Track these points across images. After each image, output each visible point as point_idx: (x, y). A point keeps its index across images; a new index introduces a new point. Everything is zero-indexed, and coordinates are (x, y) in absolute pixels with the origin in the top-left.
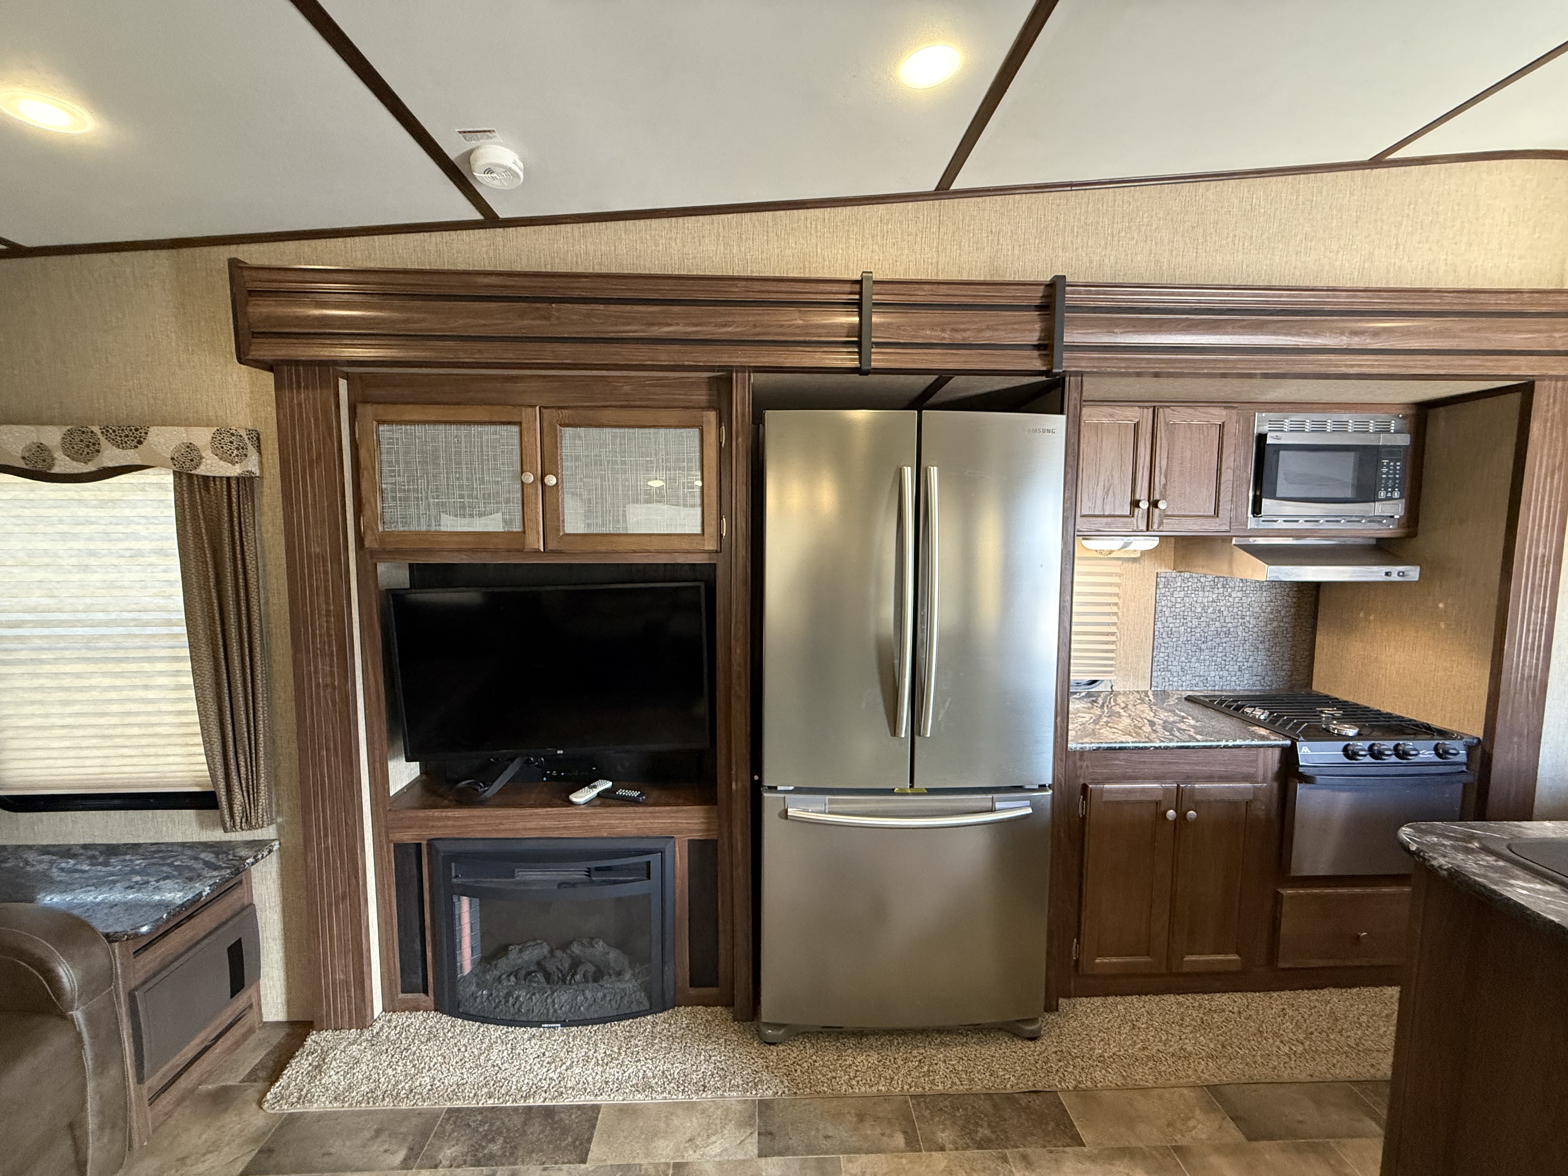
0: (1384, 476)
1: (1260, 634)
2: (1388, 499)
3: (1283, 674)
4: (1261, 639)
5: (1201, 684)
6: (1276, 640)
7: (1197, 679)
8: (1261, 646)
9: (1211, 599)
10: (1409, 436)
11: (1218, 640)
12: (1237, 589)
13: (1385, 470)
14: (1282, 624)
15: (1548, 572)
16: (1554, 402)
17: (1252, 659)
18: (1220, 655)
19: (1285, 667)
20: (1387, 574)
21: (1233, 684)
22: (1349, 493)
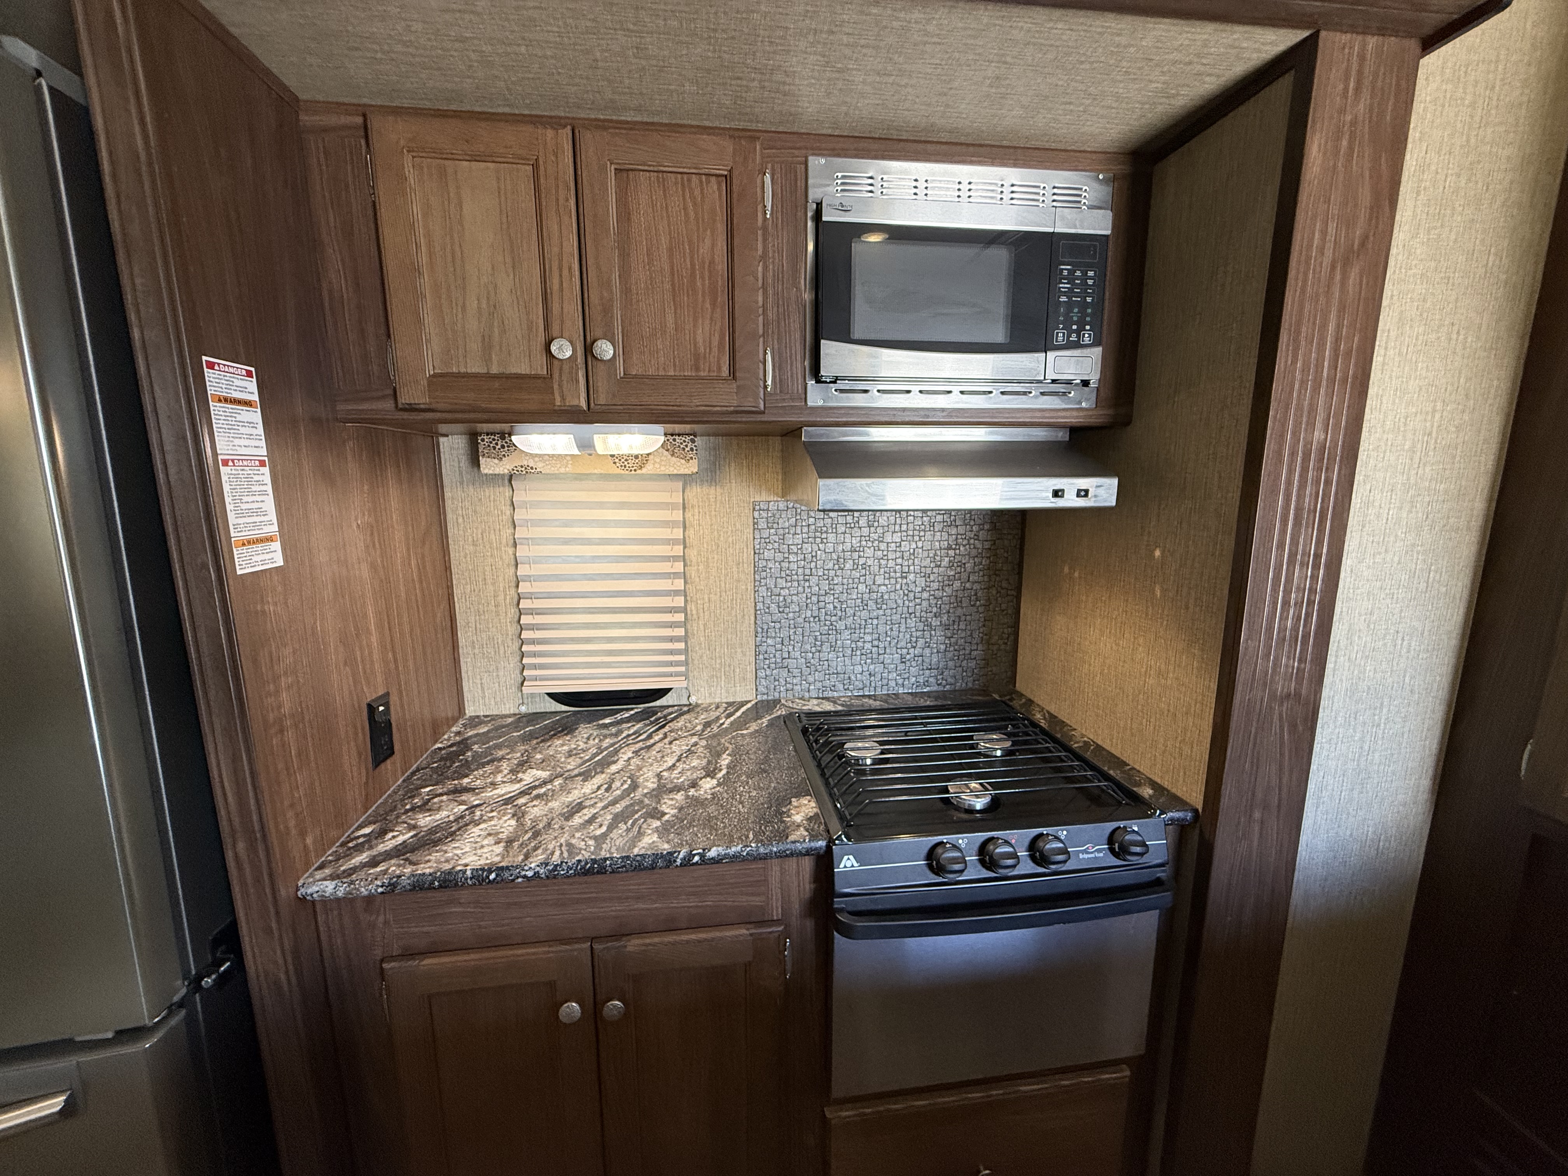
0: (1063, 299)
1: (933, 602)
2: (1069, 346)
3: (972, 664)
4: (935, 610)
5: (841, 687)
6: (959, 611)
7: (834, 678)
8: (935, 622)
9: (848, 546)
10: (1109, 214)
11: (864, 614)
12: (892, 528)
13: (1064, 286)
14: (968, 585)
15: (1328, 482)
16: (1358, 89)
17: (921, 642)
18: (868, 638)
19: (974, 653)
20: (1057, 494)
21: (892, 684)
22: (999, 335)
